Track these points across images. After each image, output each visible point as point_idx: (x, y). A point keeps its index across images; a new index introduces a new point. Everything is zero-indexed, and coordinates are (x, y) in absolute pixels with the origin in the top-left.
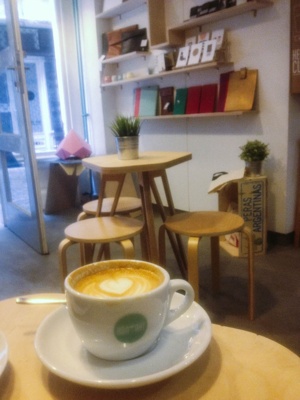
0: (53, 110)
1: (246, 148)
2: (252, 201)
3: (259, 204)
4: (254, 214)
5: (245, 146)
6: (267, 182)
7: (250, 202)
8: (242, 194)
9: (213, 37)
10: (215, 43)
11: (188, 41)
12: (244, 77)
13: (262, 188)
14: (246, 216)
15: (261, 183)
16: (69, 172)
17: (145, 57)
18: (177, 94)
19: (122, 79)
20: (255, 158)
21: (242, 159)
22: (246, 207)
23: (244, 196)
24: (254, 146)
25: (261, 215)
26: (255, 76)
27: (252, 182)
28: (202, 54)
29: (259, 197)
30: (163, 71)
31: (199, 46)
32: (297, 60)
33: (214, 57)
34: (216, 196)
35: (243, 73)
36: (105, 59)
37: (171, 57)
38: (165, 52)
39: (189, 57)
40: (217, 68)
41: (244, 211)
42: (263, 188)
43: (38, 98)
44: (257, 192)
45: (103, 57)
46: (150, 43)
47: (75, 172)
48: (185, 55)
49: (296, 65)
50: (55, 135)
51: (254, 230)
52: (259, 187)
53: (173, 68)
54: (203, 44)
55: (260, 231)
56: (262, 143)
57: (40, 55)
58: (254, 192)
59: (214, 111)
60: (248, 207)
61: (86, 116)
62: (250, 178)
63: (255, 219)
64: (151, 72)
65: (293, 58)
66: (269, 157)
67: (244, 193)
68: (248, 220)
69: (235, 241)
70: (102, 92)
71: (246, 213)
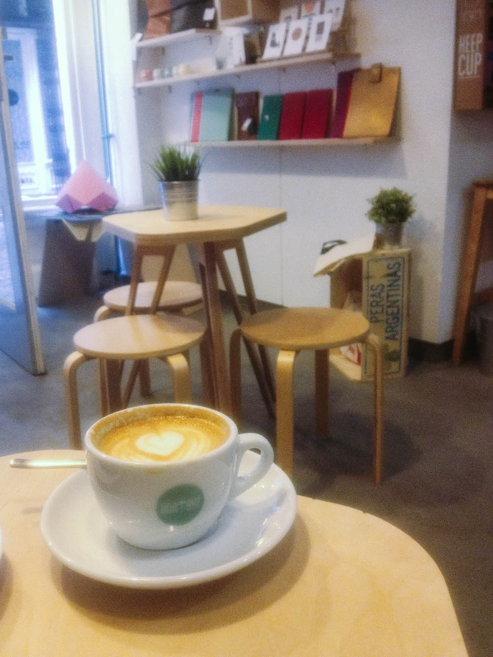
0: (51, 124)
1: (377, 202)
2: (386, 288)
3: (396, 295)
4: (387, 312)
5: (375, 198)
6: (410, 259)
7: (382, 290)
8: (368, 277)
9: (327, 9)
10: (331, 20)
11: (284, 13)
12: (377, 79)
13: (401, 267)
14: (375, 314)
15: (400, 260)
16: (79, 234)
17: (210, 38)
18: (265, 104)
19: (170, 75)
20: (392, 218)
21: (370, 220)
22: (375, 298)
23: (372, 282)
24: (392, 198)
25: (398, 313)
26: (396, 79)
27: (384, 258)
28: (307, 38)
29: (396, 284)
30: (241, 65)
31: (302, 24)
32: (465, 54)
33: (328, 44)
34: (327, 280)
35: (376, 72)
36: (141, 40)
37: (256, 41)
38: (245, 31)
39: (285, 42)
40: (333, 63)
41: (371, 305)
42: (404, 267)
43: (25, 102)
44: (393, 275)
45: (139, 36)
46: (219, 16)
47: (89, 236)
48: (279, 39)
49: (464, 63)
50: (54, 167)
51: (387, 338)
52: (397, 266)
53: (259, 59)
54: (310, 20)
55: (397, 339)
56: (403, 193)
57: (28, 26)
58: (389, 275)
59: (326, 134)
60: (378, 300)
61: (108, 137)
62: (382, 252)
63: (389, 319)
64: (220, 65)
65: (460, 51)
66: (415, 216)
67: (372, 277)
68: (377, 321)
69: (356, 355)
70: (136, 98)
71: (374, 310)
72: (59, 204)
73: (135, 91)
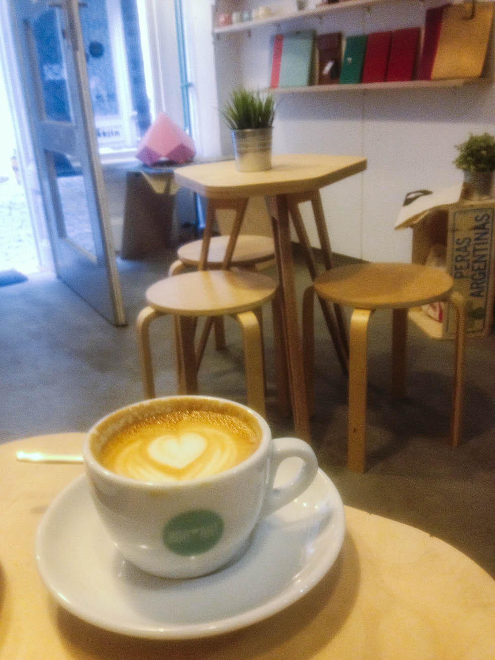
1: (467, 148)
2: (473, 242)
3: (483, 250)
4: (473, 267)
5: (464, 144)
7: (469, 245)
8: (454, 230)
12: (469, 15)
13: (490, 220)
14: (460, 269)
15: (489, 212)
16: (158, 187)
18: (348, 46)
19: (250, 19)
20: (482, 166)
21: (458, 168)
22: (461, 253)
23: (457, 235)
24: (483, 144)
25: (485, 268)
27: (473, 209)
29: (484, 237)
30: (322, 4)
34: (409, 233)
35: (468, 7)
41: (456, 260)
43: (110, 54)
44: (481, 228)
47: (168, 188)
50: (139, 119)
51: (472, 295)
52: (486, 218)
55: (483, 296)
58: (476, 228)
59: (413, 77)
60: (464, 254)
61: (187, 86)
62: (471, 203)
63: (475, 274)
64: (301, 5)
67: (457, 230)
68: (462, 277)
69: (438, 313)
70: (214, 44)
71: (458, 265)
72: (139, 156)
73: (214, 37)
